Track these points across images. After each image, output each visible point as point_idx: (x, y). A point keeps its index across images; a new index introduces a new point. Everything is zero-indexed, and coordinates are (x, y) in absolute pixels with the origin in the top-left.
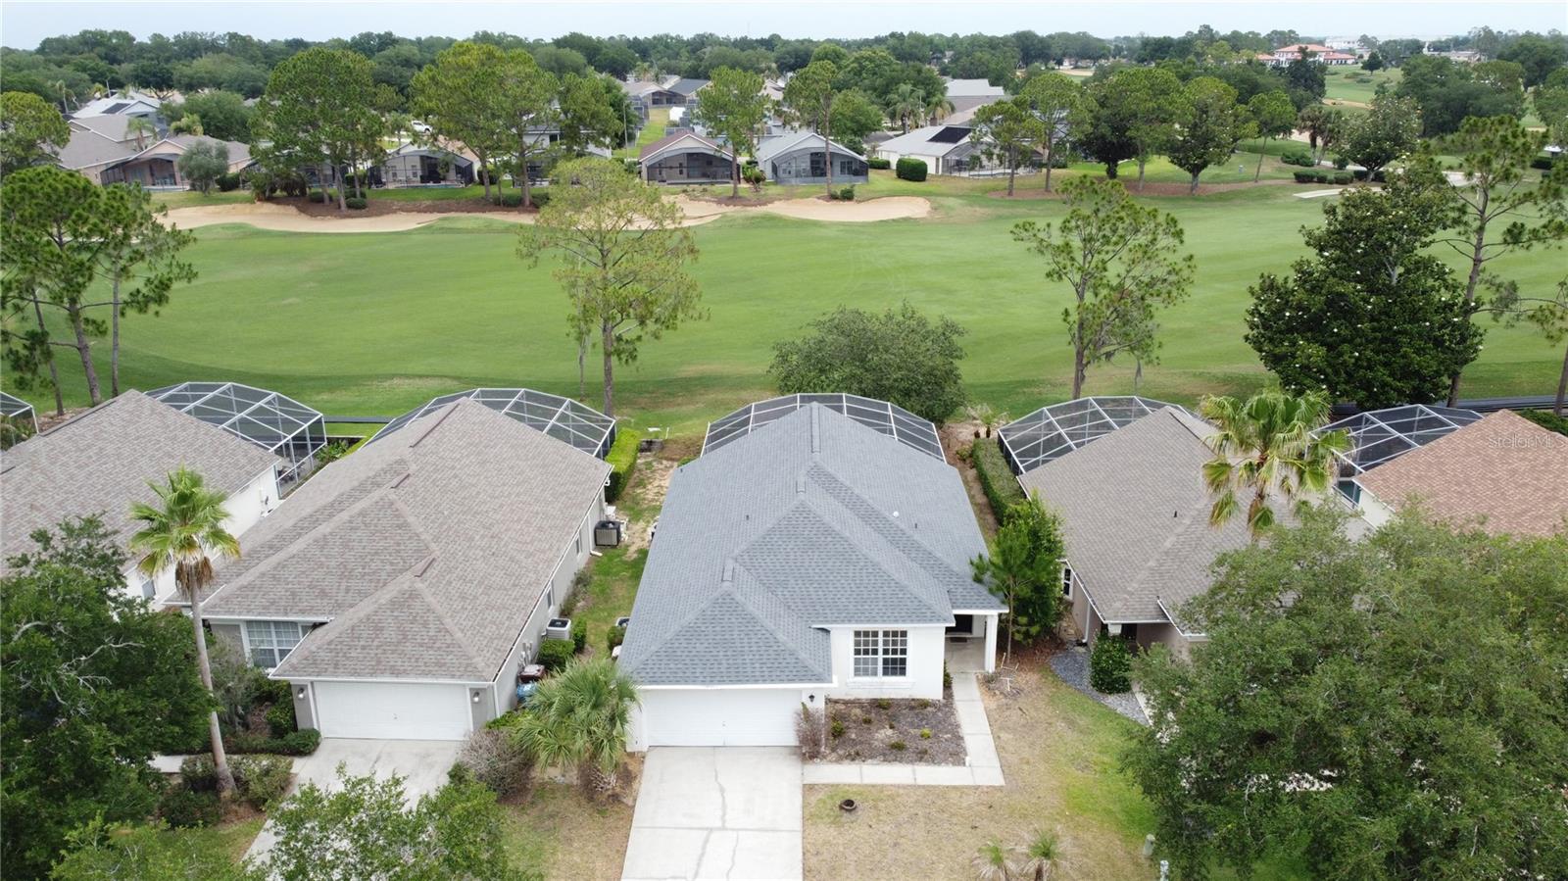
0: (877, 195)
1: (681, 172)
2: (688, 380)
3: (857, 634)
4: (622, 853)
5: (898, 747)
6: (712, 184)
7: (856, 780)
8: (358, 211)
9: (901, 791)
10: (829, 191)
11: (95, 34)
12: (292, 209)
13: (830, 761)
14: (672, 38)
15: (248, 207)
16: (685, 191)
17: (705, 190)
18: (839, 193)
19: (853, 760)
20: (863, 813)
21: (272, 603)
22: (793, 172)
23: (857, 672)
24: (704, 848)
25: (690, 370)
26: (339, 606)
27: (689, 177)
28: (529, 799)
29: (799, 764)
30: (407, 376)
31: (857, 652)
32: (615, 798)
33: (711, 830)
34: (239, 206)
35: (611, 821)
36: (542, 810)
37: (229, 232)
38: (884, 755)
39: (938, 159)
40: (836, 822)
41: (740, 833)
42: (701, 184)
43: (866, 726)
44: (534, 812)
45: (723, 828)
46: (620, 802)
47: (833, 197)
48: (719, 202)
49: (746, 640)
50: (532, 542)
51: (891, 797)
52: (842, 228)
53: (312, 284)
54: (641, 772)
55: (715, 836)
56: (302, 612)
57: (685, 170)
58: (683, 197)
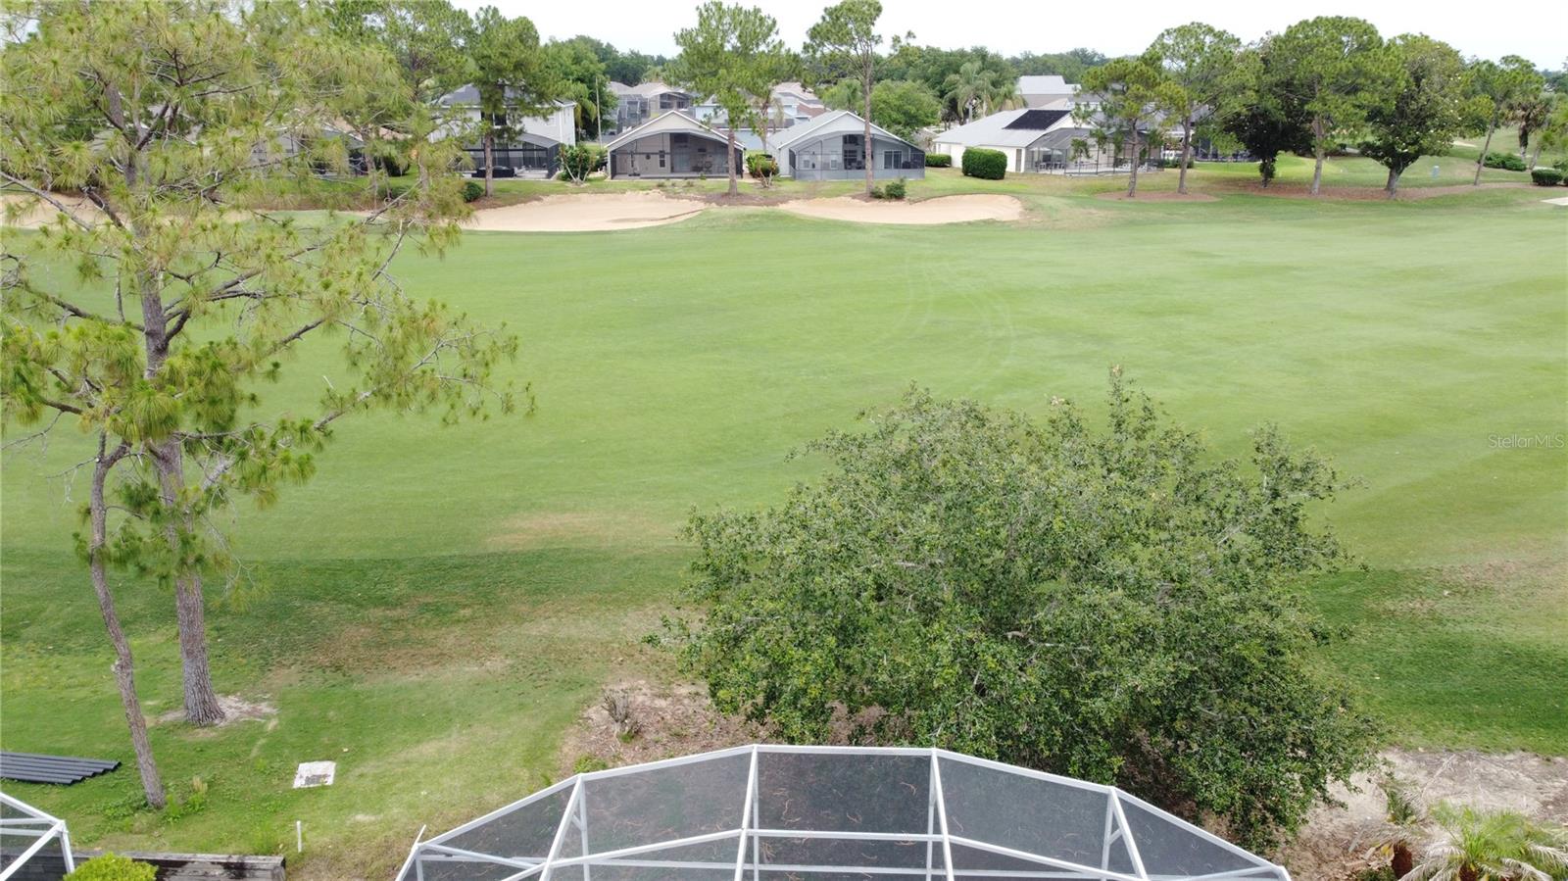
0: (939, 193)
1: (662, 164)
6: (702, 178)
10: (869, 188)
17: (689, 186)
18: (883, 190)
22: (817, 165)
47: (876, 196)
57: (667, 159)
58: (656, 193)
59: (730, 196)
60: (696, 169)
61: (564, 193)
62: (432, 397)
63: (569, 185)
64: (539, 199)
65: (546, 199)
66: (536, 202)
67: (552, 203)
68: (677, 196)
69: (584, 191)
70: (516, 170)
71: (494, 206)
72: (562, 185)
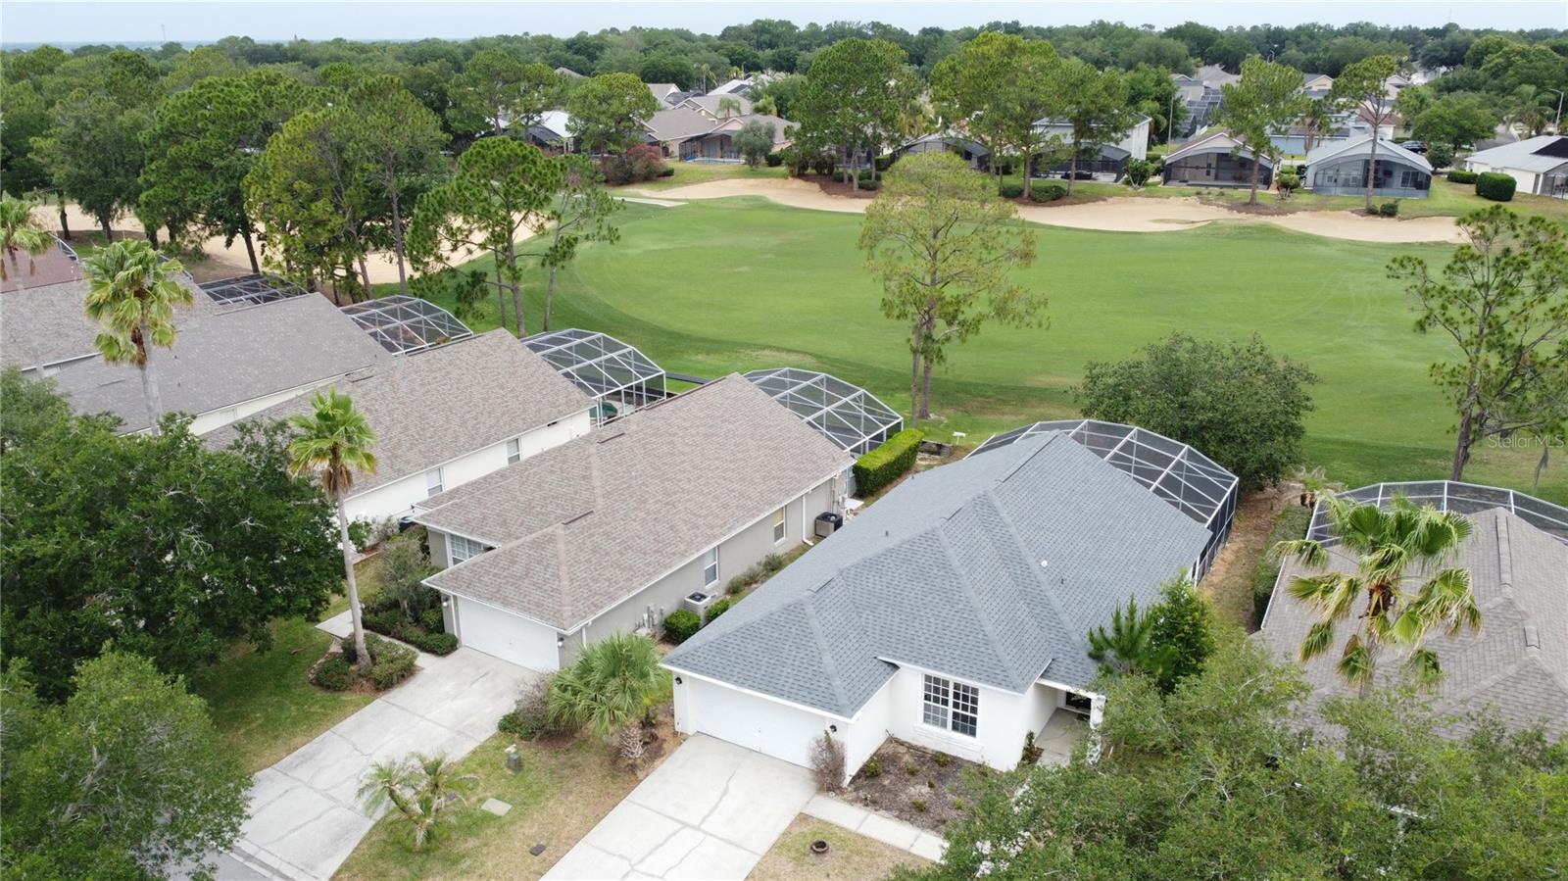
0: (1428, 213)
1: (1208, 173)
2: (1032, 390)
3: (928, 678)
4: (598, 819)
5: (920, 808)
6: (1235, 188)
7: (852, 826)
8: (867, 193)
9: (887, 853)
10: (1368, 204)
11: (764, 23)
12: (816, 187)
13: (845, 800)
14: (1320, 28)
15: (780, 182)
16: (1198, 194)
17: (1222, 194)
18: (1378, 207)
19: (867, 805)
20: (829, 861)
21: (467, 523)
22: (1340, 181)
23: (926, 718)
24: (667, 839)
25: (1044, 380)
26: (510, 535)
27: (1217, 178)
28: (568, 746)
29: (813, 792)
30: (778, 349)
31: (927, 697)
32: (633, 768)
33: (685, 825)
34: (774, 181)
35: (613, 788)
36: (570, 759)
37: (745, 203)
38: (901, 811)
39: (1538, 176)
40: (798, 861)
41: (709, 837)
42: (1222, 187)
43: (907, 775)
44: (562, 758)
45: (697, 828)
46: (634, 773)
47: (1371, 212)
48: (1231, 209)
49: (794, 653)
50: (706, 517)
51: (872, 855)
52: (1347, 247)
53: (769, 256)
54: (672, 752)
55: (687, 831)
56: (483, 535)
57: (1213, 172)
58: (1193, 199)
59: (1251, 206)
60: (1235, 179)
61: (1124, 195)
62: (1013, 318)
63: (1129, 189)
64: (1105, 200)
65: (1110, 200)
66: (1102, 203)
67: (1113, 203)
68: (1208, 203)
69: (1139, 195)
70: (1094, 175)
71: (1072, 204)
72: (1124, 189)
